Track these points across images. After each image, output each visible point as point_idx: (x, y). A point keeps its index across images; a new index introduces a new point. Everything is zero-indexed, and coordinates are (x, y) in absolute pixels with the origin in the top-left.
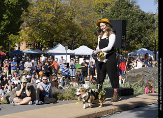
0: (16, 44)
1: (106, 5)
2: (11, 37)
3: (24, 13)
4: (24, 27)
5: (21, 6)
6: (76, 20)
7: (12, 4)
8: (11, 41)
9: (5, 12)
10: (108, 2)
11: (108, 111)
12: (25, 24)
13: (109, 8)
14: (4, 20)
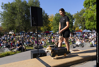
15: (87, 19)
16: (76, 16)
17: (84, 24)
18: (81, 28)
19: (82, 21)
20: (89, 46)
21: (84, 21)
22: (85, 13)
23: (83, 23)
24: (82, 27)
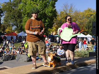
0: (51, 32)
1: (91, 15)
2: (49, 29)
3: (55, 19)
4: (55, 25)
5: (54, 16)
6: (77, 22)
7: (50, 16)
8: (49, 31)
9: (47, 19)
10: (92, 13)
11: (90, 62)
12: (55, 24)
13: (92, 16)
14: (46, 22)
15: (25, 15)
16: (7, 7)
17: (21, 22)
18: (16, 29)
19: (16, 16)
20: (26, 60)
21: (20, 16)
22: (21, 4)
23: (19, 21)
24: (18, 27)
